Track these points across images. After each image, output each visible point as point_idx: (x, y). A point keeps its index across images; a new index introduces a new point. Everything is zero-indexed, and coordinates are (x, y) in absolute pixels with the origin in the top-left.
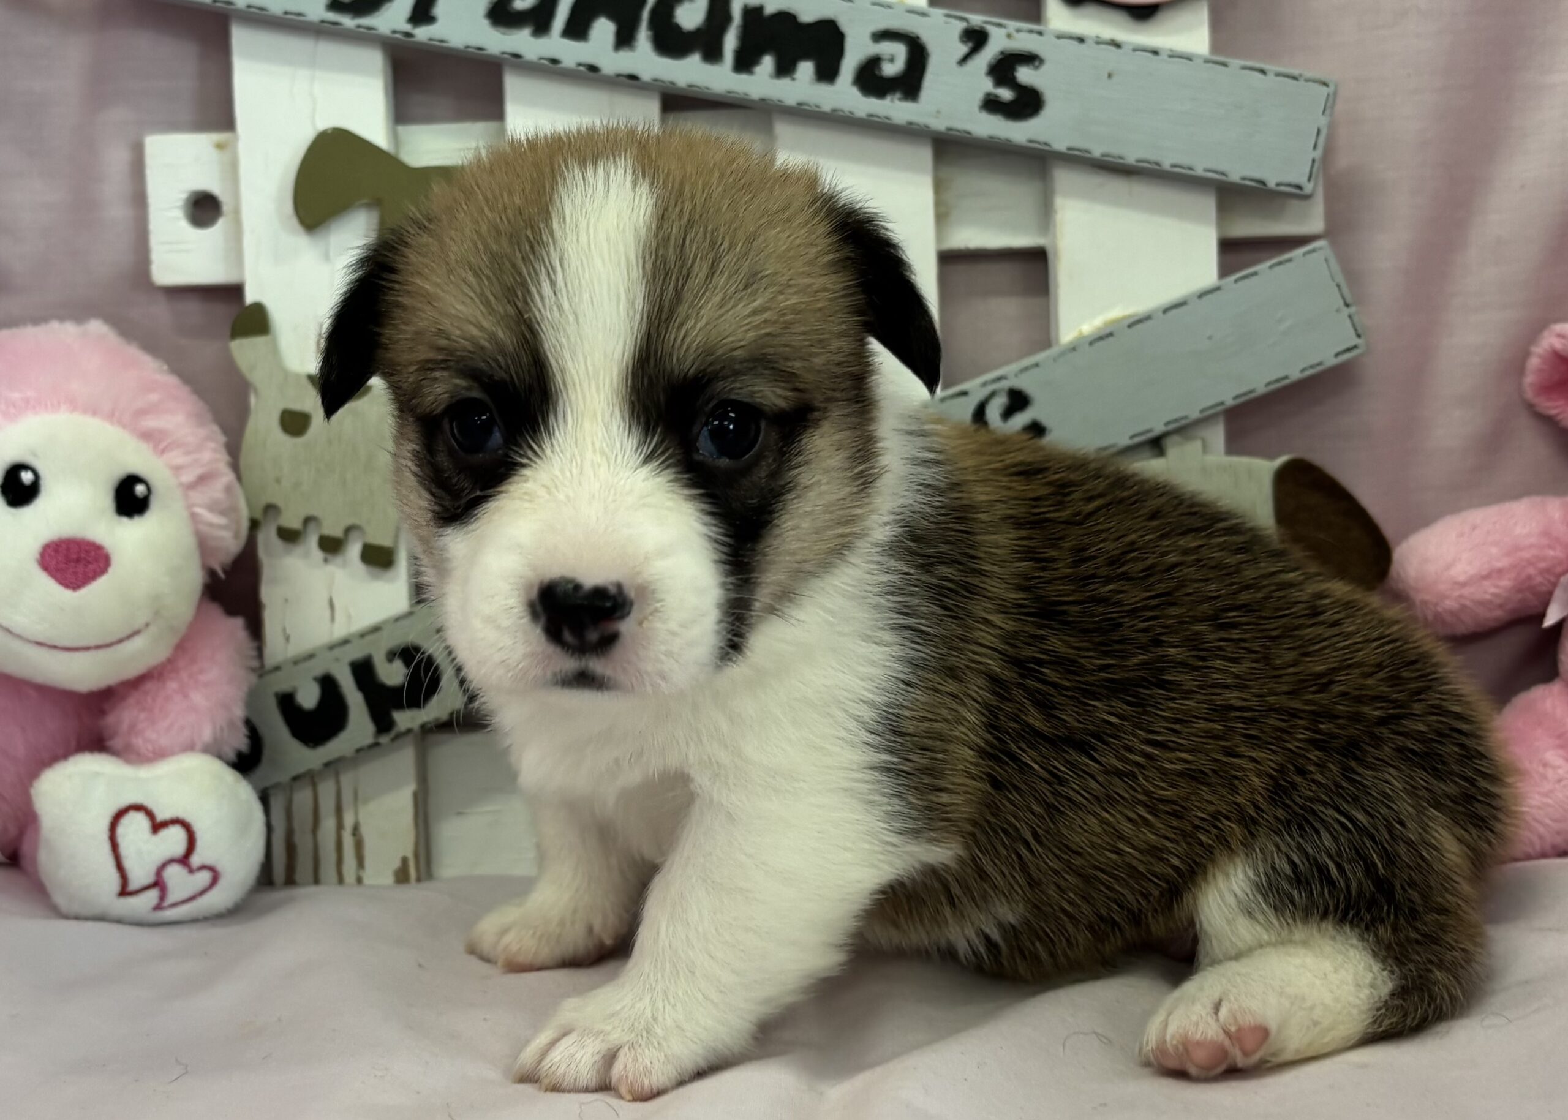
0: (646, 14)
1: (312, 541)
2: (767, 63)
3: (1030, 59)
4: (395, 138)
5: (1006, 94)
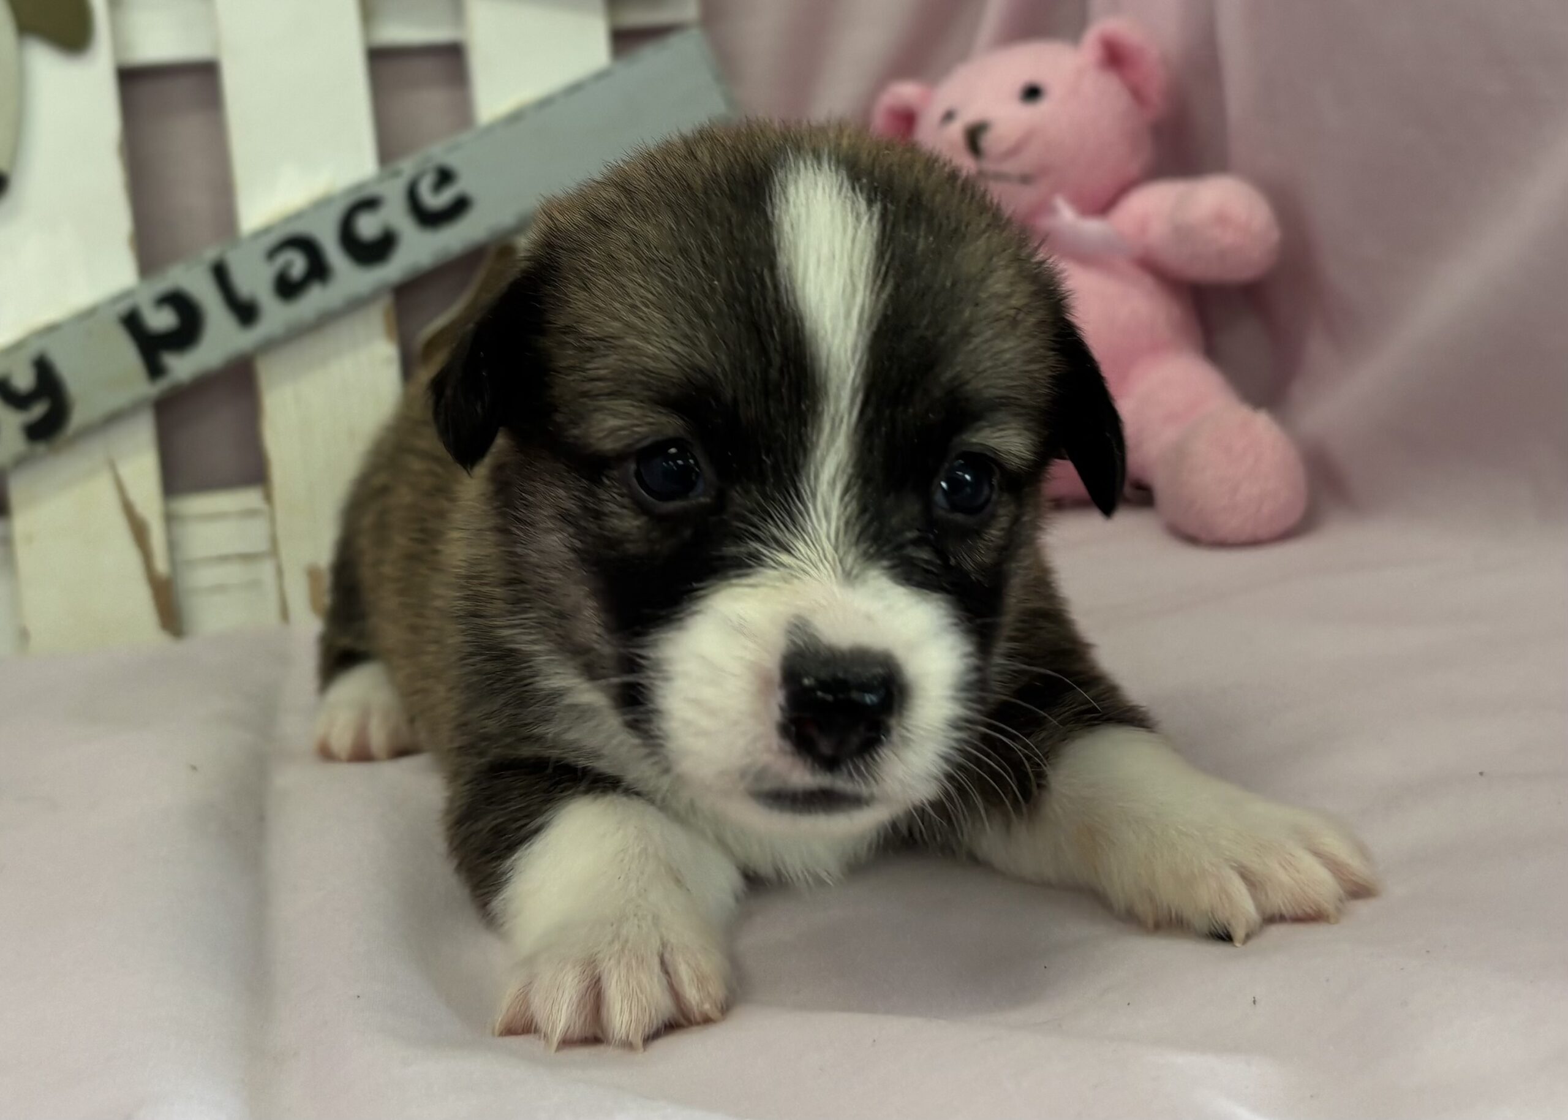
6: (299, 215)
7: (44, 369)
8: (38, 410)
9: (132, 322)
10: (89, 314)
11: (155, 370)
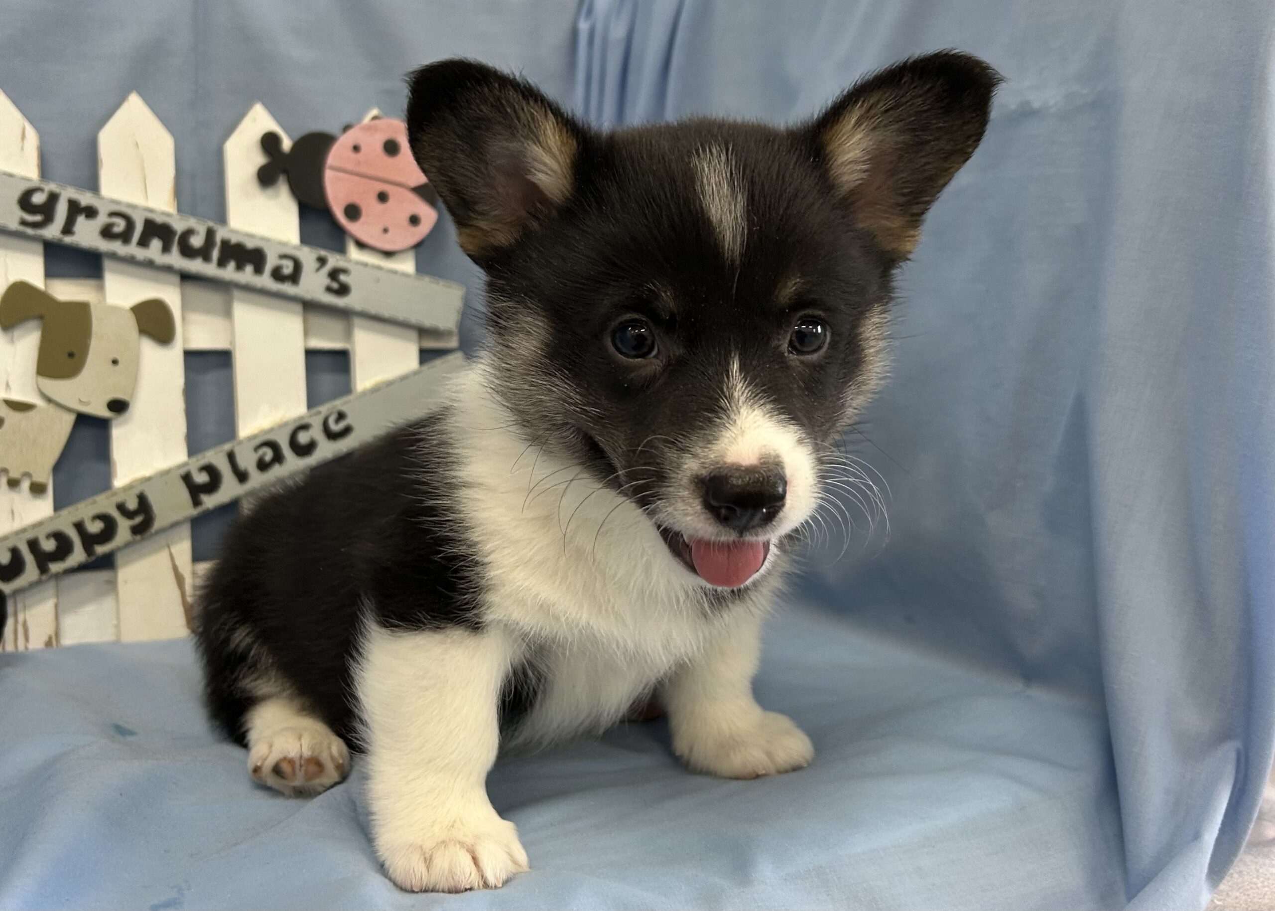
0: (177, 238)
2: (232, 265)
3: (345, 271)
4: (46, 285)
5: (335, 286)
6: (271, 430)
7: (142, 499)
8: (138, 520)
9: (187, 478)
10: (166, 473)
11: (196, 502)
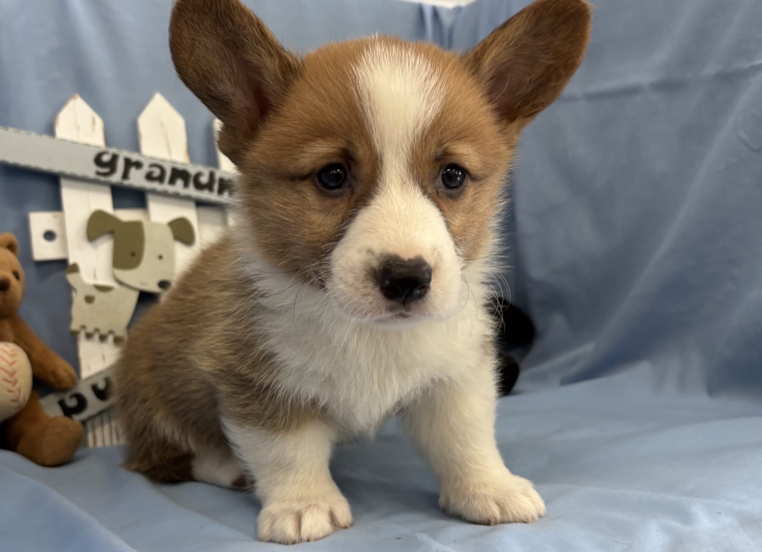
0: (192, 178)
1: (96, 337)
2: (226, 193)
4: (114, 212)
